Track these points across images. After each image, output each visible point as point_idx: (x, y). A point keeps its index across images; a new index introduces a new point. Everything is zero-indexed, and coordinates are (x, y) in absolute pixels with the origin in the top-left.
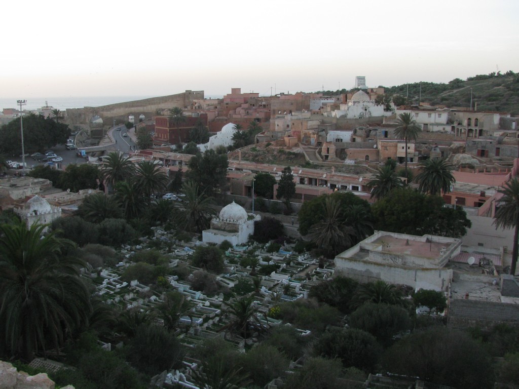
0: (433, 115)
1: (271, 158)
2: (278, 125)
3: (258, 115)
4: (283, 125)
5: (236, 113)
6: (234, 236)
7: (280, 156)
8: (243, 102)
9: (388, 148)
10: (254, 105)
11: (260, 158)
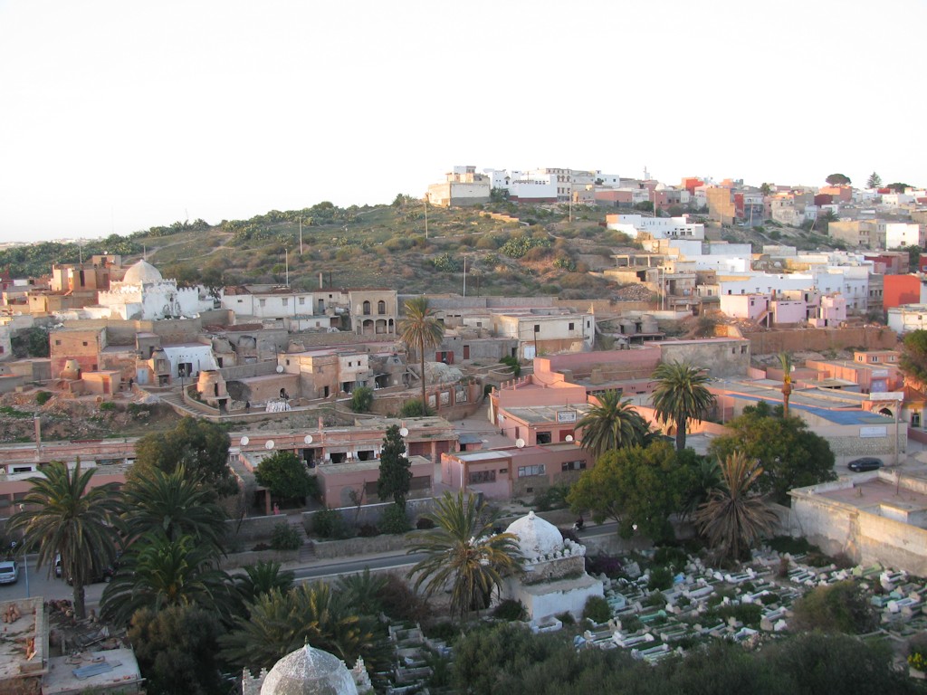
0: (291, 300)
7: (113, 418)
9: (324, 368)
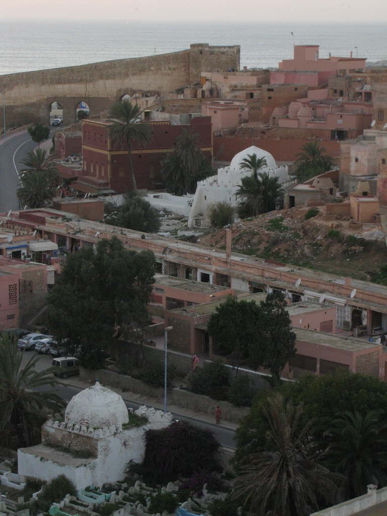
1: (307, 251)
2: (357, 160)
3: (340, 121)
4: (369, 160)
5: (289, 115)
6: (82, 468)
7: (328, 246)
8: (316, 84)
10: (341, 94)
11: (283, 246)
